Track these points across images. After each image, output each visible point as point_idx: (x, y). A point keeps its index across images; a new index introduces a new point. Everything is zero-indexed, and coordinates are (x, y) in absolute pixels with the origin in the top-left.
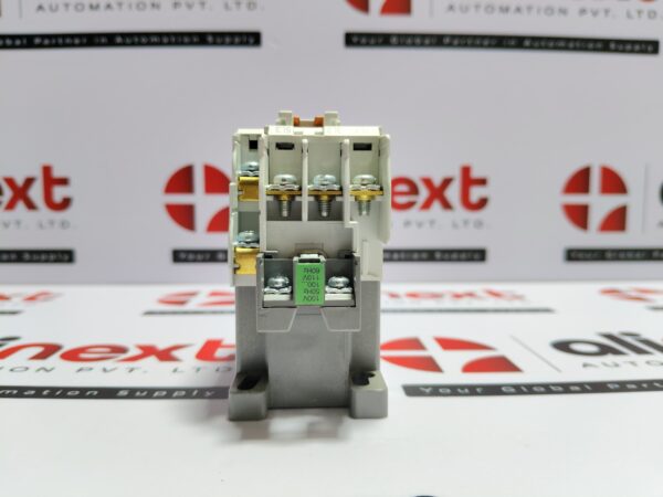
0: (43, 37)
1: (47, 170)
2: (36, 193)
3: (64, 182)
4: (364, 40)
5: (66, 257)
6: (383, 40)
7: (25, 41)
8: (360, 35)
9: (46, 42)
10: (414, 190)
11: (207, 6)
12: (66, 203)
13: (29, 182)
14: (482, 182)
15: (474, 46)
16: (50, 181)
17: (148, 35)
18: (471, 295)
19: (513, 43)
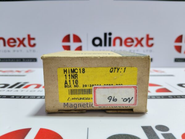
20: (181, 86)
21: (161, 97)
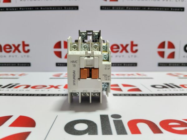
0: (22, 8)
1: (23, 42)
2: (21, 48)
3: (28, 45)
4: (105, 8)
5: (29, 65)
6: (110, 8)
7: (17, 9)
8: (104, 7)
9: (23, 9)
10: (118, 48)
12: (28, 51)
13: (19, 45)
14: (136, 45)
15: (134, 9)
16: (24, 45)
17: (49, 7)
18: (132, 75)
19: (145, 8)
20: (154, 86)
21: (129, 95)
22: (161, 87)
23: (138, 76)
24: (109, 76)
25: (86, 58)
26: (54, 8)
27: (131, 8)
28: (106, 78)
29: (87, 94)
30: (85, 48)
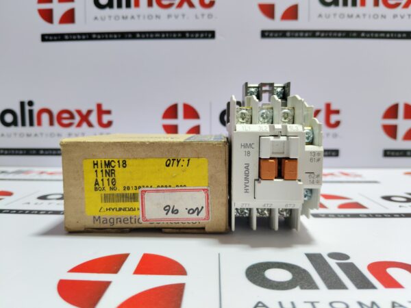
0: (97, 34)
1: (99, 106)
2: (93, 118)
3: (108, 112)
4: (271, 34)
6: (283, 34)
7: (87, 36)
8: (270, 32)
9: (99, 37)
11: (186, 17)
13: (89, 112)
14: (337, 112)
16: (101, 112)
17: (154, 33)
18: (332, 174)
19: (355, 34)
20: (388, 198)
21: (345, 216)
22: (404, 200)
23: (344, 178)
24: (318, 176)
25: (272, 138)
26: (163, 36)
27: (327, 35)
28: (312, 179)
29: (266, 212)
30: (264, 118)
